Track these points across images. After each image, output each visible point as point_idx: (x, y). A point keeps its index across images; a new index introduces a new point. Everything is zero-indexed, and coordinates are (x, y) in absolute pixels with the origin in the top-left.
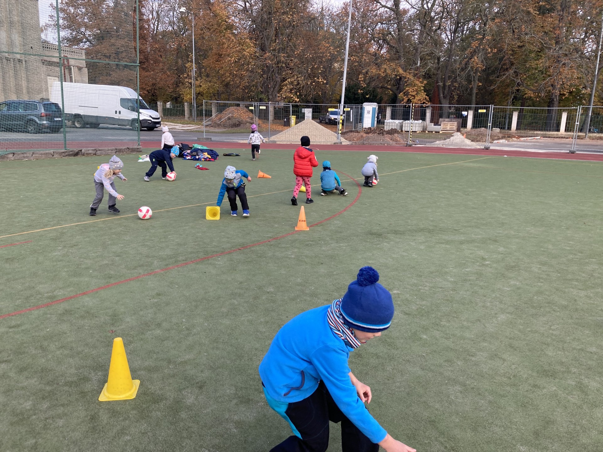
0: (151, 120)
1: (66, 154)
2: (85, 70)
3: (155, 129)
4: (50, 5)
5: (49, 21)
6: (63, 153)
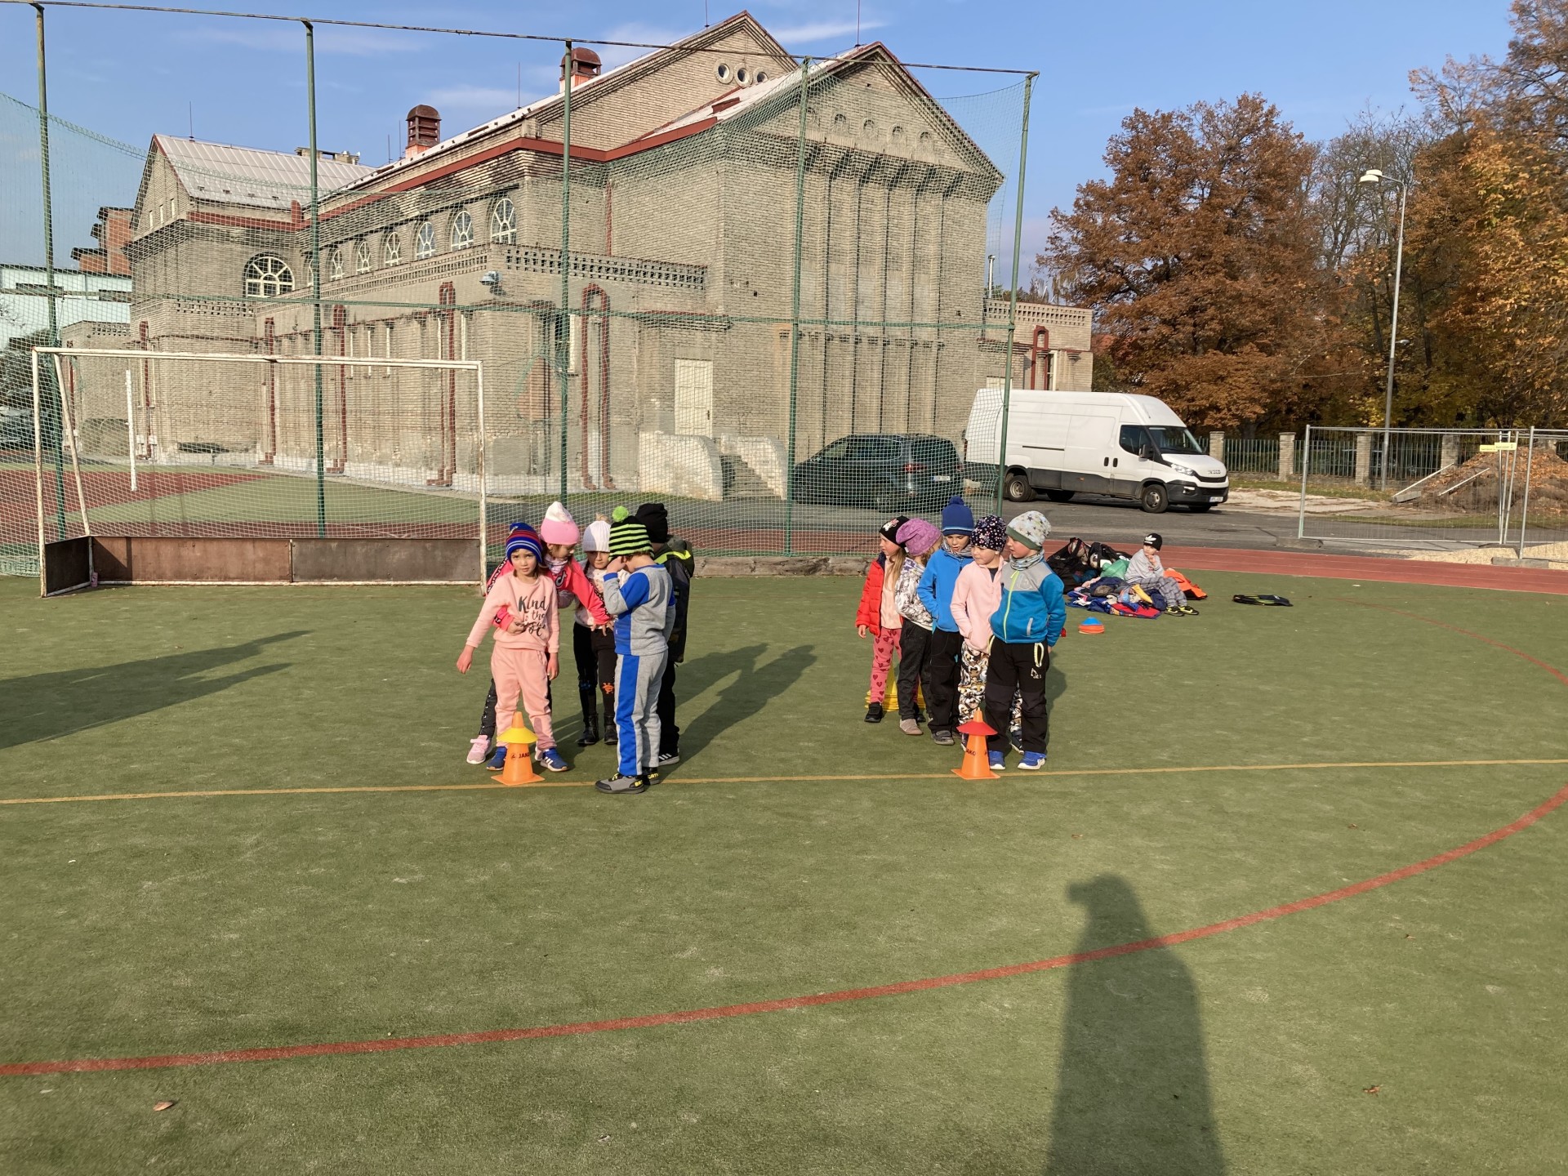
0: (1193, 485)
1: (787, 567)
2: (1088, 360)
3: (1212, 508)
4: (1052, 212)
5: (1046, 250)
6: (779, 564)
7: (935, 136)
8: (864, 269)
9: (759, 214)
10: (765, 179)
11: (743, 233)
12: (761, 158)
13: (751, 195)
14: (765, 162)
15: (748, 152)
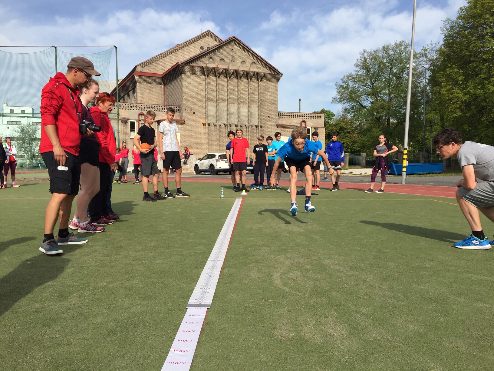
2: (323, 130)
7: (257, 63)
8: (233, 104)
9: (195, 89)
10: (196, 79)
11: (190, 95)
12: (194, 73)
13: (192, 84)
14: (196, 74)
15: (190, 72)
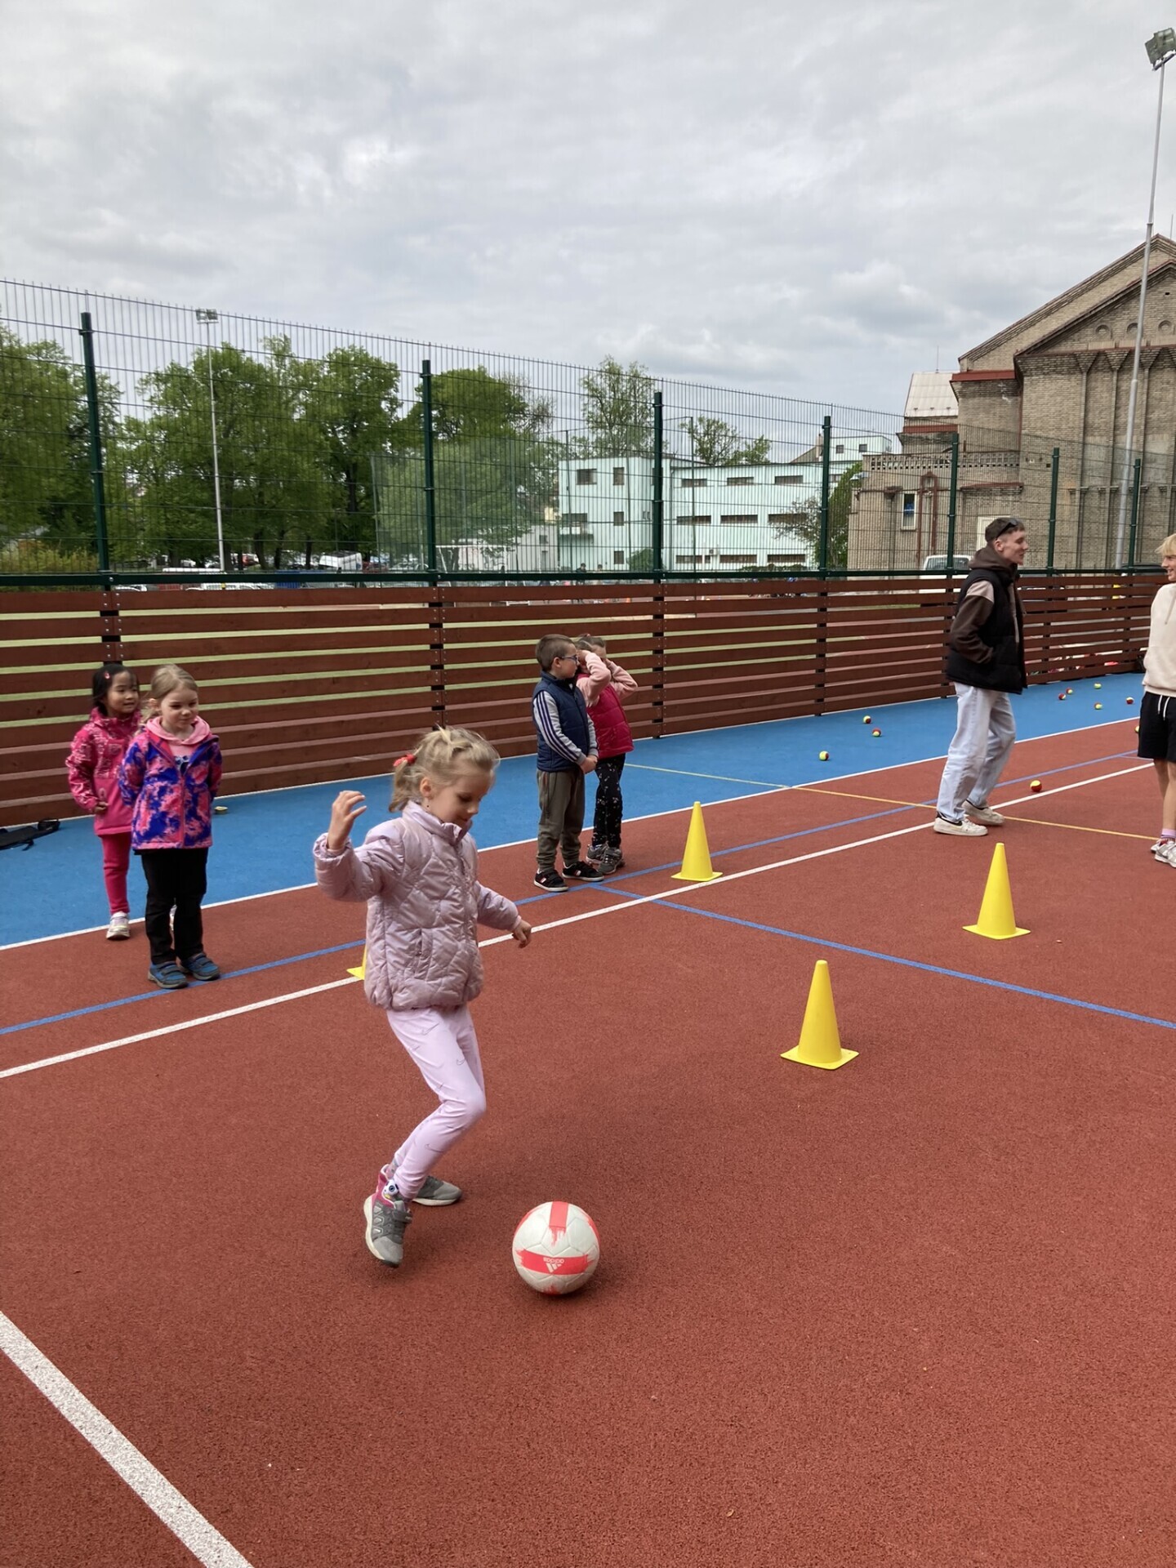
8: (1156, 436)
9: (1053, 410)
10: (1060, 384)
11: (1039, 425)
12: (1054, 371)
13: (1046, 398)
14: (1059, 373)
15: (1043, 369)
